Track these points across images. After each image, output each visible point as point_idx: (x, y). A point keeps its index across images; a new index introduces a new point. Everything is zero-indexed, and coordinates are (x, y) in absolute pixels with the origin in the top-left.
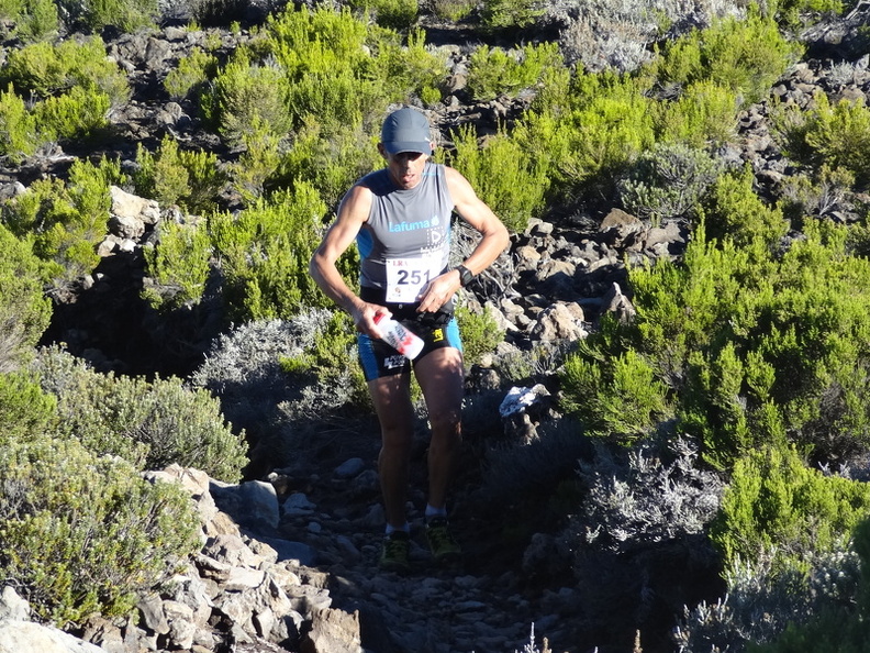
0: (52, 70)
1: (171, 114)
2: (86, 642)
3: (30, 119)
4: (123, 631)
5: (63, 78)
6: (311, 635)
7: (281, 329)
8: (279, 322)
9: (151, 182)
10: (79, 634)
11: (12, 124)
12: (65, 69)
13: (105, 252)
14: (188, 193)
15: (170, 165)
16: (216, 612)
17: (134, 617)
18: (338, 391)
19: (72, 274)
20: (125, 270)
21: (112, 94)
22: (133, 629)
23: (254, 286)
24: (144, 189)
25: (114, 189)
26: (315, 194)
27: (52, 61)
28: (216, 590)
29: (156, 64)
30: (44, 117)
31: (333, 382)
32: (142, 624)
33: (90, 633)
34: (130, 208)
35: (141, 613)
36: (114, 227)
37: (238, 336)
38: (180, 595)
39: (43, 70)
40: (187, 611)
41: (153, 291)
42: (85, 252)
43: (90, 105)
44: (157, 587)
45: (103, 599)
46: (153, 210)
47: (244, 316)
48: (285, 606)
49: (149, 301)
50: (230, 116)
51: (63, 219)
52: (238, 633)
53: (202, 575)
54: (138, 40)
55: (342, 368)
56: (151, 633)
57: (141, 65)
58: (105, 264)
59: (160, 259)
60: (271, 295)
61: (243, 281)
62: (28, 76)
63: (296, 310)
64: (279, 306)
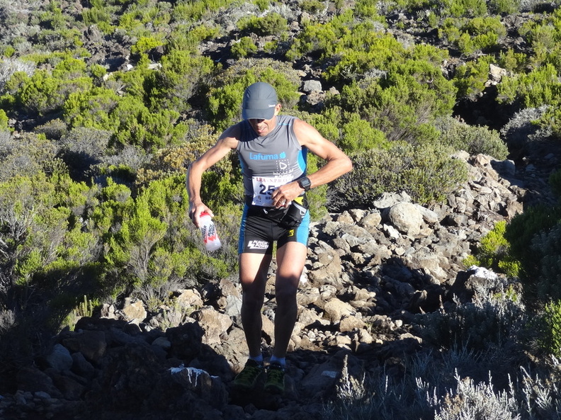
0: (482, 26)
1: (519, 41)
2: (428, 210)
3: (472, 42)
4: (441, 206)
5: (485, 29)
6: (507, 209)
7: (535, 111)
8: (534, 109)
9: (504, 63)
10: (426, 207)
11: (466, 43)
12: (486, 26)
13: (487, 85)
14: (516, 67)
15: (510, 57)
16: (475, 201)
17: (445, 202)
18: (547, 132)
19: (476, 93)
20: (492, 91)
21: (500, 35)
22: (445, 206)
23: (528, 97)
24: (502, 65)
25: (491, 65)
26: (553, 67)
27: (482, 23)
28: (477, 194)
29: (517, 25)
30: (476, 41)
31: (546, 129)
32: (448, 204)
33: (430, 207)
34: (496, 71)
35: (448, 201)
36: (491, 77)
37: (521, 113)
38: (462, 196)
39: (479, 26)
40: (464, 201)
41: (500, 99)
42: (480, 85)
43: (491, 37)
44: (454, 192)
45: (435, 196)
46: (504, 72)
47: (524, 107)
48: (499, 200)
49: (498, 101)
50: (534, 42)
51: (474, 74)
52: (482, 208)
53: (472, 189)
54: (512, 17)
55: (549, 124)
56: (451, 207)
57: (513, 25)
58: (486, 89)
59: (502, 88)
60: (533, 100)
61: (525, 95)
62: (474, 28)
63: (540, 105)
64: (535, 103)
